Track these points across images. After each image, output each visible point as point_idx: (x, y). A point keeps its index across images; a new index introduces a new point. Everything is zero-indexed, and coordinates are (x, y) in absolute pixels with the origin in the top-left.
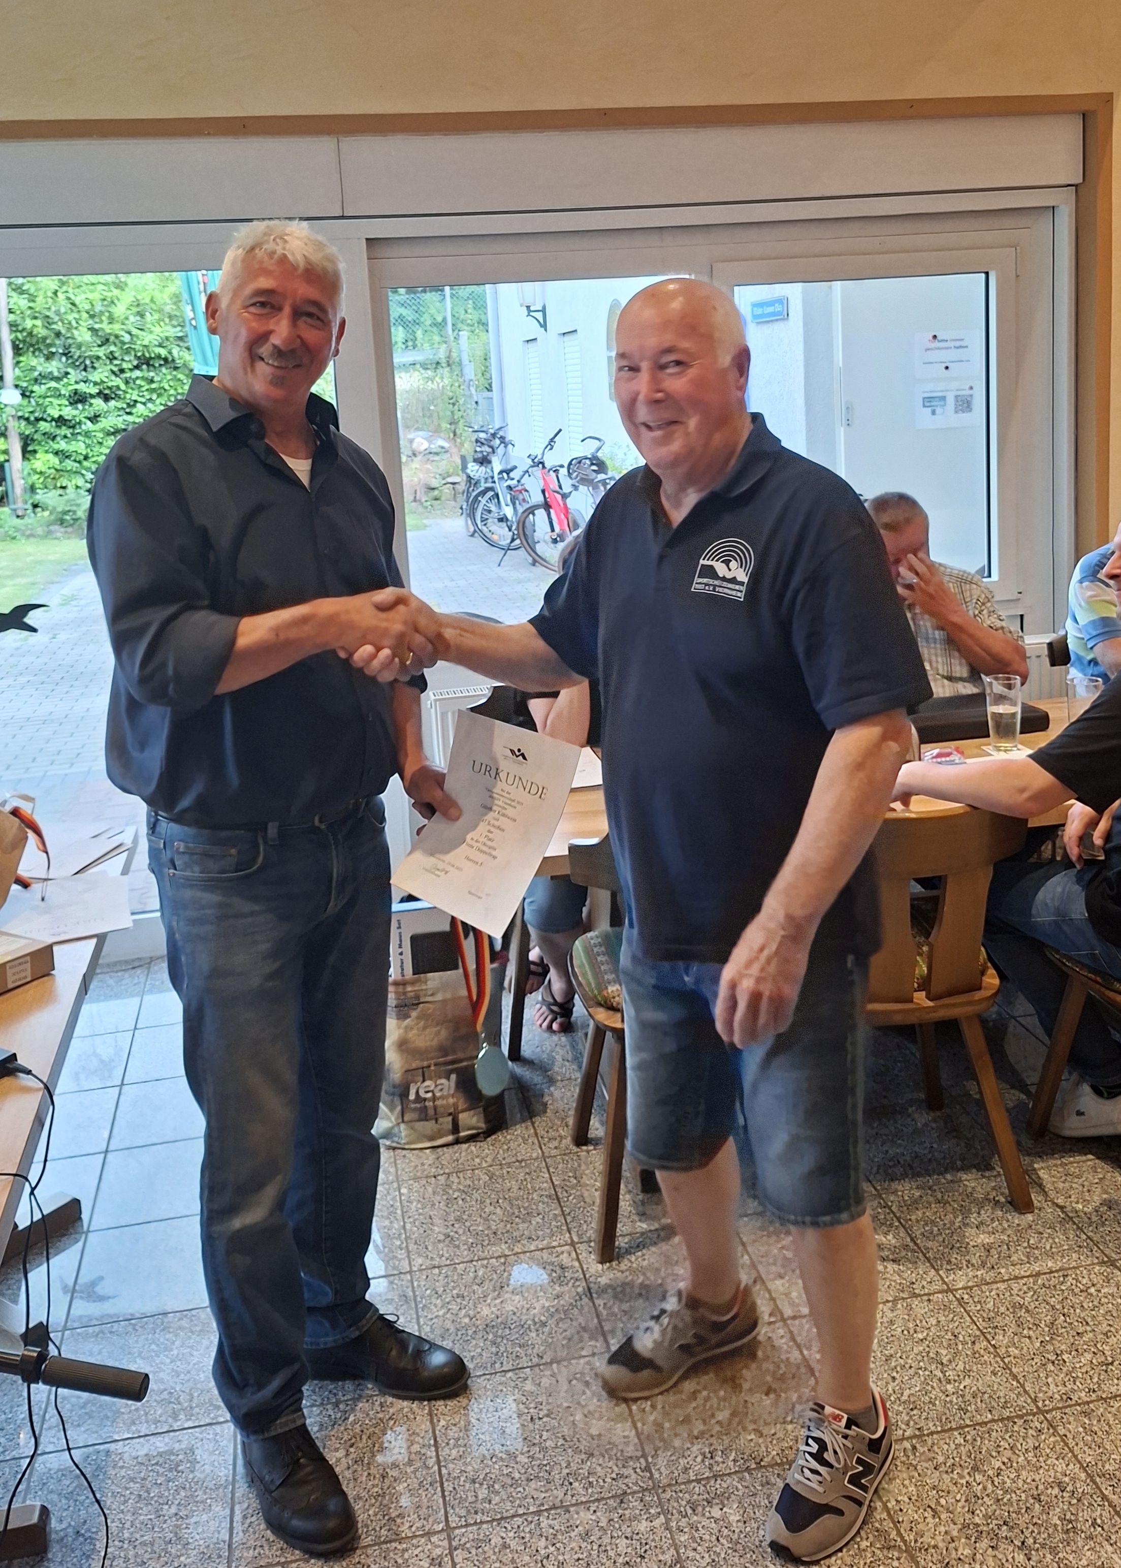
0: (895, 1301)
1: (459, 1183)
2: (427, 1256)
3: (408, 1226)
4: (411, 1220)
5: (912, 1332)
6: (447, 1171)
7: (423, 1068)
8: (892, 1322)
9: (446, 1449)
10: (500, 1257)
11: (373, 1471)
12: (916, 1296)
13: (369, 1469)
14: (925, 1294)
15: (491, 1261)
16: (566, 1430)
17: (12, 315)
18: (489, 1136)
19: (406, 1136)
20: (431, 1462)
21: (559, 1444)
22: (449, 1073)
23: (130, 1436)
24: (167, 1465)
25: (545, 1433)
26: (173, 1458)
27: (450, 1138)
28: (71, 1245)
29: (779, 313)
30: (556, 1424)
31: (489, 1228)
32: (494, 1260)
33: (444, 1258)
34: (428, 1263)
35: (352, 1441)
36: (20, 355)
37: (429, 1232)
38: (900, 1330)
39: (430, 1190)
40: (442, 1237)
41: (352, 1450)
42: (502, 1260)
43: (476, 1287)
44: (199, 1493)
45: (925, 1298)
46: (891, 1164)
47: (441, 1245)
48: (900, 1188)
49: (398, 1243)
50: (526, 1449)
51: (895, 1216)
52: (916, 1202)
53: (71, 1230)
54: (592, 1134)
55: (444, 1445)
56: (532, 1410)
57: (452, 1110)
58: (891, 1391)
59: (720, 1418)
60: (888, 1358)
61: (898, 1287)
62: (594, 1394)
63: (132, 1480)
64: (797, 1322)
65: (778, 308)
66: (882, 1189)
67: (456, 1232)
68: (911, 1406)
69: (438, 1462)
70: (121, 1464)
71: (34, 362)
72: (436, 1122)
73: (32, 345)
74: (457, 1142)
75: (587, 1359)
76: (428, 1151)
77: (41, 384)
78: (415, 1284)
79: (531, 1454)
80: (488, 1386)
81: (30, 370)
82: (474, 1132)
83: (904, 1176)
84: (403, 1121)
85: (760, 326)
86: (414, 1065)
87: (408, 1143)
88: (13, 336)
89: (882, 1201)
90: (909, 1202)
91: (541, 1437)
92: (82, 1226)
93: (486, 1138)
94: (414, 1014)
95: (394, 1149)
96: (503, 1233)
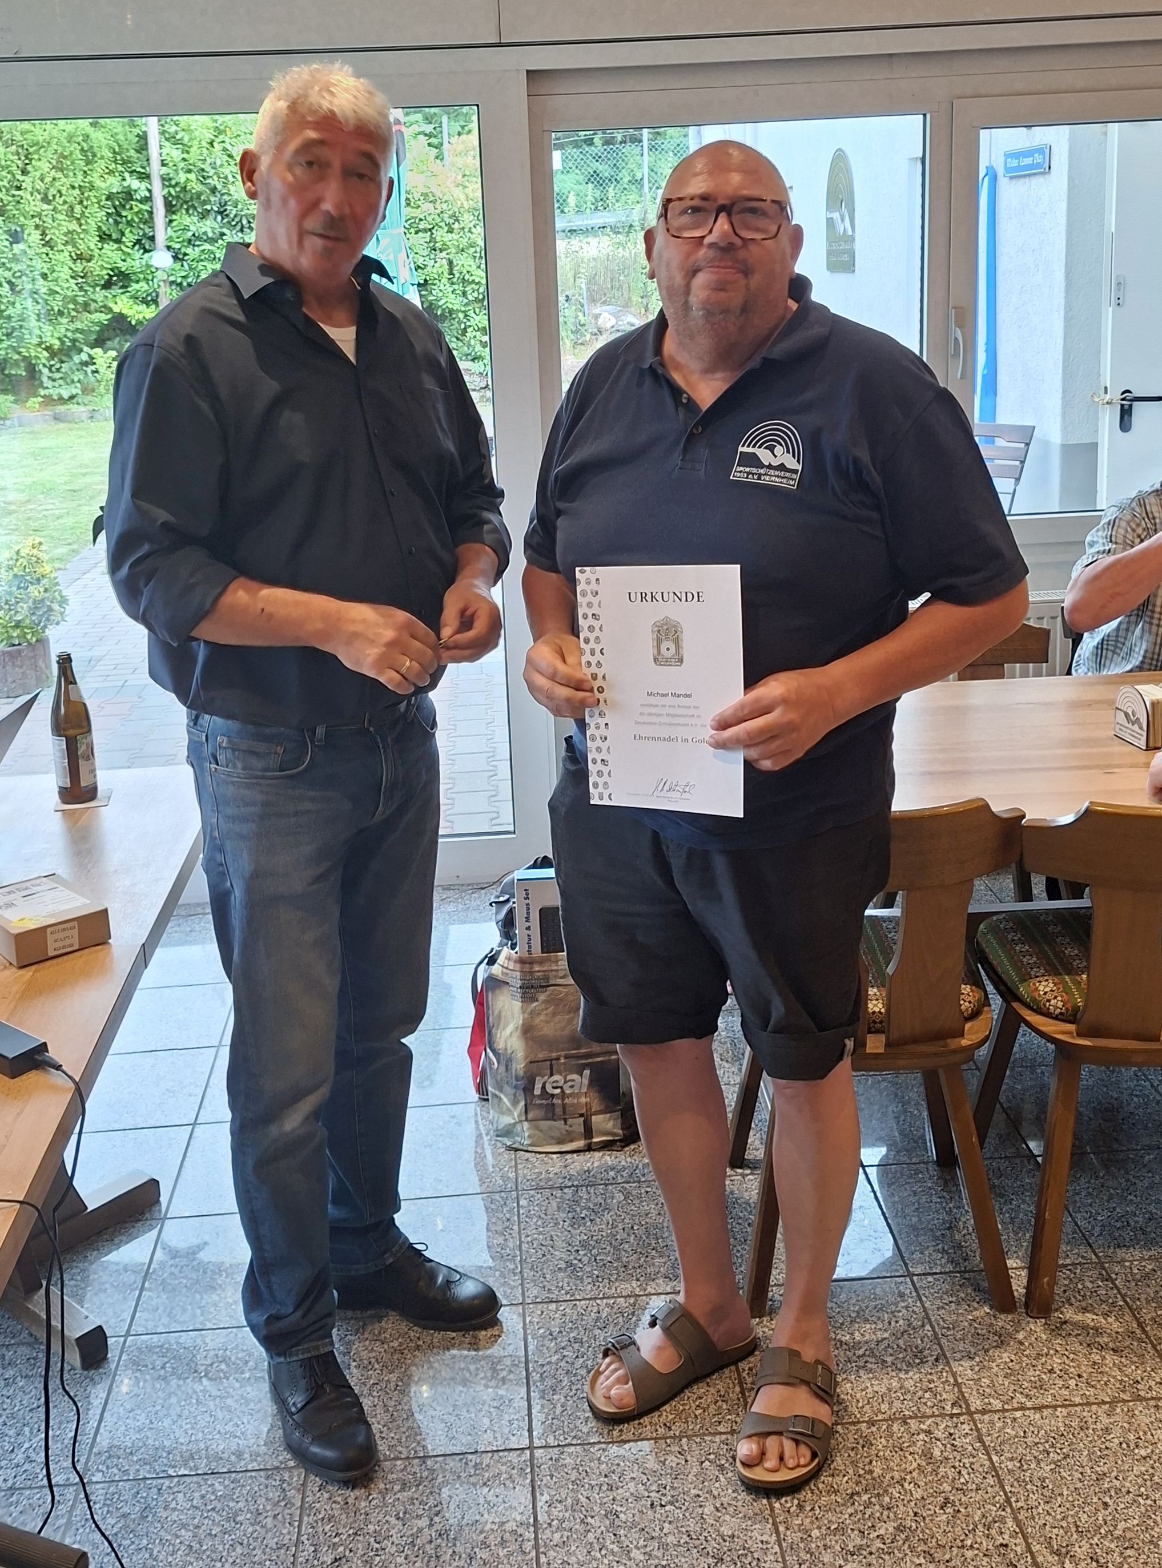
0: (1113, 1402)
1: (588, 1200)
2: (544, 1287)
3: (525, 1246)
4: (529, 1239)
5: (1132, 1446)
6: (576, 1183)
7: (551, 1060)
8: (1107, 1430)
9: (547, 1531)
10: (629, 1296)
11: (459, 1548)
12: (1139, 1398)
13: (455, 1545)
14: (1153, 1398)
15: (618, 1300)
16: (692, 1525)
17: (164, 168)
18: (627, 1145)
19: (529, 1136)
20: (528, 1546)
21: (682, 1541)
22: (584, 1067)
23: (187, 1472)
24: (225, 1513)
25: (666, 1525)
26: (232, 1504)
27: (581, 1144)
28: (145, 1232)
29: (1039, 165)
30: (681, 1516)
31: (619, 1259)
32: (622, 1299)
33: (563, 1292)
34: (544, 1295)
35: (438, 1509)
36: (174, 213)
37: (549, 1256)
38: (1116, 1441)
39: (554, 1204)
40: (563, 1265)
41: (437, 1519)
42: (632, 1300)
43: (597, 1332)
44: (258, 1552)
45: (1152, 1403)
46: (1119, 1225)
47: (561, 1275)
48: (1128, 1257)
49: (512, 1267)
50: (642, 1543)
51: (1120, 1293)
52: (1146, 1276)
53: (147, 1215)
54: (749, 1155)
55: (545, 1526)
56: (653, 1494)
57: (584, 1111)
58: (1101, 1521)
59: (882, 1532)
60: (1101, 1477)
61: (1118, 1385)
62: (729, 1481)
63: (184, 1526)
64: (986, 1417)
65: (1038, 158)
66: (1106, 1257)
67: (580, 1260)
68: (1127, 1544)
69: (536, 1546)
70: (173, 1505)
71: (187, 220)
72: (566, 1124)
73: (186, 202)
74: (589, 1148)
75: (724, 1437)
76: (554, 1156)
77: (194, 245)
78: (528, 1320)
79: (648, 1549)
80: (602, 1458)
81: (184, 229)
82: (610, 1138)
83: (1133, 1243)
84: (526, 1120)
85: (1014, 181)
86: (541, 1056)
87: (530, 1145)
88: (166, 191)
89: (1104, 1272)
90: (1138, 1277)
91: (661, 1530)
92: (160, 1211)
93: (623, 1147)
94: (542, 997)
95: (516, 1150)
96: (634, 1268)
